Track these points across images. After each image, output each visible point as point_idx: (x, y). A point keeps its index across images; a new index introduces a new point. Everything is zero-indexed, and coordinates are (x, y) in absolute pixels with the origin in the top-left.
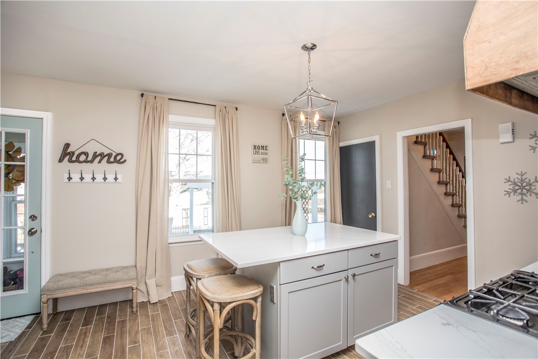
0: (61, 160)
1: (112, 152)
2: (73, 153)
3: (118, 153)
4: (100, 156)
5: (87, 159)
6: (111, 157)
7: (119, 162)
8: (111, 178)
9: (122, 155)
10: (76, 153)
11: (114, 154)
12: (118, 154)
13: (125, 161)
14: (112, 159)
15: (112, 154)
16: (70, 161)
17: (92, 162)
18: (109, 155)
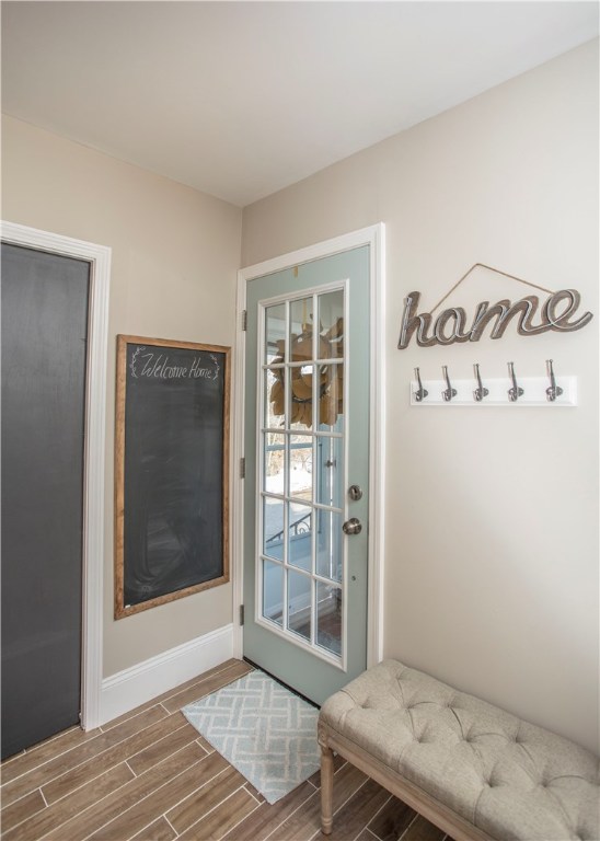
0: (403, 345)
1: (534, 292)
2: (428, 317)
3: (555, 290)
4: (498, 315)
5: (461, 330)
6: (534, 311)
7: (563, 325)
8: (535, 386)
9: (574, 297)
10: (435, 317)
11: (543, 298)
12: (557, 297)
13: (588, 317)
14: (537, 321)
15: (535, 300)
16: (425, 343)
17: (476, 335)
18: (525, 306)
